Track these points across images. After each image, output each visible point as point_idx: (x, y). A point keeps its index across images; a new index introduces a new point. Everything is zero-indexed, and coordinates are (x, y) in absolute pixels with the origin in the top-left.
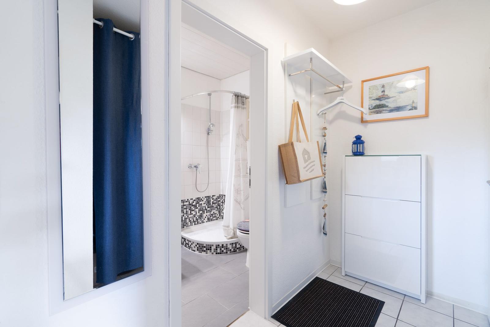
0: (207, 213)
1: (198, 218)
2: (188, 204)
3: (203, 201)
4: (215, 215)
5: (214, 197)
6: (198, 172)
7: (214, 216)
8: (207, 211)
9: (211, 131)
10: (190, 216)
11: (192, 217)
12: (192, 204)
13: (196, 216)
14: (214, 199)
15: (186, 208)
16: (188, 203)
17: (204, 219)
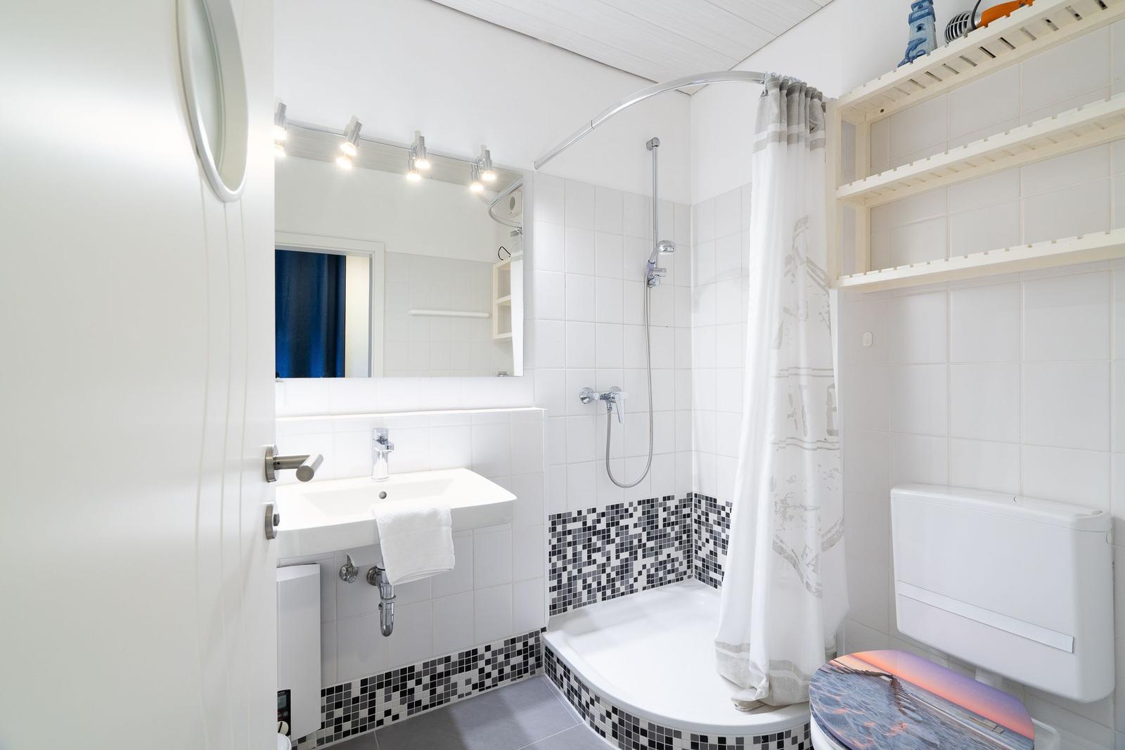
0: (644, 557)
1: (613, 575)
2: (579, 529)
3: (631, 515)
4: (673, 565)
5: (669, 503)
6: (614, 417)
7: (669, 567)
8: (644, 551)
9: (661, 270)
10: (586, 570)
11: (594, 572)
12: (595, 527)
13: (608, 570)
14: (669, 508)
15: (575, 543)
16: (579, 525)
17: (636, 580)
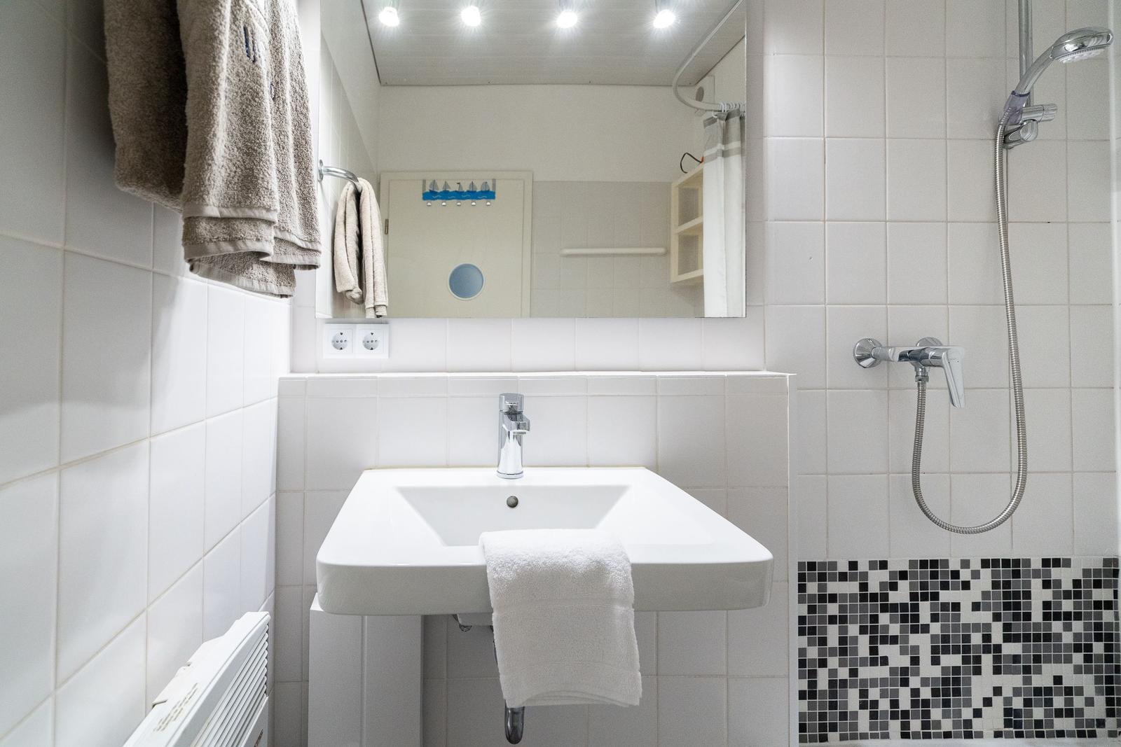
0: (997, 671)
1: (926, 693)
2: (853, 596)
3: (966, 586)
4: (1069, 702)
5: (1056, 573)
6: (935, 396)
7: (1059, 702)
8: (997, 659)
9: (1042, 109)
10: (865, 673)
11: (884, 681)
12: (885, 597)
13: (914, 682)
14: (1058, 583)
15: (843, 620)
16: (852, 587)
17: (978, 713)
